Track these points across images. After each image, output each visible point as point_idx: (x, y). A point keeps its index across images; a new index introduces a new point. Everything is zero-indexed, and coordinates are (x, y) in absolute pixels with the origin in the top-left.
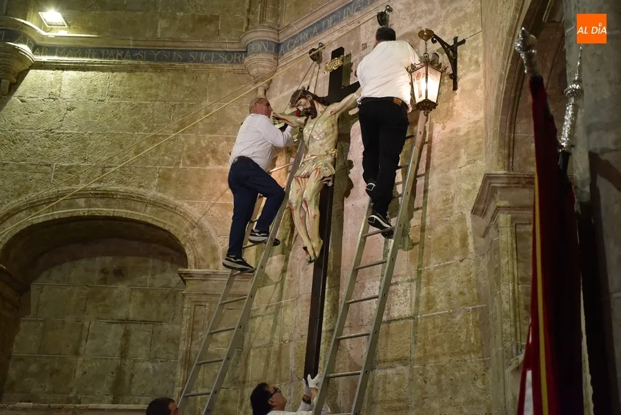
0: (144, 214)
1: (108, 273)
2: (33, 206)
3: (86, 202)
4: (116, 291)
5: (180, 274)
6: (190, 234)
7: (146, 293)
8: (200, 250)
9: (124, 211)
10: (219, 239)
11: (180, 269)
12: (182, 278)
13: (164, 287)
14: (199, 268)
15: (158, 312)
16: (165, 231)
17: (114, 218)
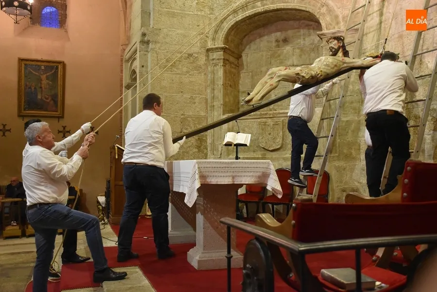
0: (294, 4)
1: (279, 41)
2: (235, 12)
3: (261, 3)
4: (285, 51)
5: (318, 35)
6: (322, 11)
7: (302, 50)
8: (328, 19)
9: (282, 4)
10: (339, 10)
11: (318, 33)
12: (320, 37)
13: (311, 44)
14: (329, 30)
15: (310, 59)
16: (307, 11)
17: (277, 10)
